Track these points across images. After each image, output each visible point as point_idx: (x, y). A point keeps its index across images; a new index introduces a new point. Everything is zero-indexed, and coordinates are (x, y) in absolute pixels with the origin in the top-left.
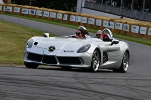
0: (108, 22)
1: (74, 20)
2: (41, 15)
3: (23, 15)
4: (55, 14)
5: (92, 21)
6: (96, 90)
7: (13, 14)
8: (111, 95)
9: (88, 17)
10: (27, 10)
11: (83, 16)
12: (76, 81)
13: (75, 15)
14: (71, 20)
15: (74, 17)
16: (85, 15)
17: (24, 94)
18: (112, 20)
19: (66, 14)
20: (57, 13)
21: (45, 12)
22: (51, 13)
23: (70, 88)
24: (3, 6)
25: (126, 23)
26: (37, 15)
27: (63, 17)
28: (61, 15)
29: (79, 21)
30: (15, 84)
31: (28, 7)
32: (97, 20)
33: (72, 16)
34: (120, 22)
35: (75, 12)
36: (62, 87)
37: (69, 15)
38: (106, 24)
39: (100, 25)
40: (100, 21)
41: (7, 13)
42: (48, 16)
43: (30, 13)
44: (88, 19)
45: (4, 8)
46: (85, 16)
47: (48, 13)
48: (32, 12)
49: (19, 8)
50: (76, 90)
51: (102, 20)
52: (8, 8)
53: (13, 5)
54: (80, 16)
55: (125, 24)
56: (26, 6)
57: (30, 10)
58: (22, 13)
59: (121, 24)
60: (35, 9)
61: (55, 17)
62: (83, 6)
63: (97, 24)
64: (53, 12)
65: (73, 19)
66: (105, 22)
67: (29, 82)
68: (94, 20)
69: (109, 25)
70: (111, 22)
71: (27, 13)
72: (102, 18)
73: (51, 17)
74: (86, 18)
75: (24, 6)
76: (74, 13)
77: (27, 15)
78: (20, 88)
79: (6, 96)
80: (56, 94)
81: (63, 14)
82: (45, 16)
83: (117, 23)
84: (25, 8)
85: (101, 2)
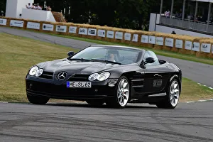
0: (191, 43)
1: (146, 42)
2: (104, 36)
3: (81, 36)
4: (122, 33)
6: (182, 133)
7: (67, 35)
9: (165, 37)
10: (86, 30)
11: (158, 36)
12: (155, 121)
13: (147, 35)
14: (142, 41)
15: (147, 37)
16: (161, 34)
17: (90, 139)
18: (197, 41)
19: (136, 33)
20: (124, 32)
21: (109, 32)
22: (117, 33)
23: (148, 130)
24: (55, 25)
26: (99, 35)
27: (132, 38)
28: (130, 35)
29: (153, 42)
30: (77, 127)
31: (88, 25)
32: (177, 40)
33: (143, 36)
34: (207, 43)
35: (147, 29)
36: (137, 129)
37: (140, 35)
39: (181, 47)
40: (182, 41)
41: (60, 34)
42: (112, 37)
43: (89, 34)
44: (164, 40)
45: (57, 28)
47: (113, 33)
48: (93, 32)
49: (76, 28)
50: (156, 134)
51: (184, 41)
52: (62, 27)
53: (67, 24)
54: (154, 35)
56: (84, 25)
57: (90, 30)
58: (80, 33)
59: (209, 45)
60: (95, 28)
61: (121, 38)
62: (158, 22)
63: (177, 46)
64: (120, 31)
65: (145, 39)
66: (187, 42)
67: (95, 124)
68: (172, 40)
69: (193, 46)
70: (195, 43)
71: (86, 34)
72: (183, 37)
73: (116, 38)
74: (162, 39)
75: (82, 25)
76: (146, 32)
77: (87, 37)
78: (84, 131)
81: (132, 34)
82: (108, 36)
83: (203, 44)
84: (82, 27)
85: (181, 17)
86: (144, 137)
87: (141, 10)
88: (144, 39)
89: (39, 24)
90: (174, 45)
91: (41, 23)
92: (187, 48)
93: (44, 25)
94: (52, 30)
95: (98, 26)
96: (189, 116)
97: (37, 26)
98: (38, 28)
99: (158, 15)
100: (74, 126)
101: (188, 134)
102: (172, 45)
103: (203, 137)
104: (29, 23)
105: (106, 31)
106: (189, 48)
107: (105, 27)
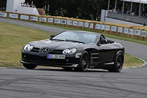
0: (128, 29)
2: (71, 24)
3: (56, 24)
5: (115, 28)
7: (47, 24)
8: (134, 92)
10: (59, 20)
11: (107, 25)
12: (103, 80)
13: (99, 24)
14: (96, 28)
16: (108, 23)
17: (60, 92)
18: (131, 28)
19: (92, 23)
20: (84, 22)
21: (74, 22)
22: (79, 22)
24: (39, 17)
25: (144, 30)
26: (68, 24)
27: (89, 26)
28: (88, 24)
29: (103, 29)
31: (60, 17)
32: (119, 28)
33: (97, 25)
34: (138, 29)
35: (99, 21)
36: (92, 86)
37: (95, 24)
38: (126, 31)
39: (121, 32)
40: (122, 28)
41: (42, 23)
42: (76, 25)
43: (61, 23)
44: (111, 27)
45: (40, 19)
46: (109, 25)
47: (77, 22)
48: (64, 22)
49: (52, 19)
50: (104, 89)
51: (123, 28)
52: (43, 18)
53: (47, 16)
54: (104, 24)
55: (142, 31)
56: (58, 17)
57: (62, 20)
58: (55, 22)
60: (65, 19)
61: (82, 26)
62: (106, 16)
63: (119, 31)
64: (81, 21)
66: (125, 29)
67: (64, 82)
68: (116, 27)
69: (129, 31)
70: (131, 30)
71: (59, 23)
72: (123, 26)
73: (79, 26)
74: (109, 26)
77: (60, 25)
78: (57, 87)
79: (45, 94)
80: (87, 92)
81: (90, 23)
82: (74, 25)
83: (136, 30)
84: (57, 18)
85: (122, 12)
86: (96, 91)
87: (96, 7)
88: (98, 27)
89: (28, 16)
90: (117, 31)
91: (30, 16)
92: (125, 32)
93: (31, 17)
94: (37, 20)
95: (67, 18)
96: (126, 77)
97: (27, 18)
98: (28, 19)
99: (107, 11)
100: (50, 84)
101: (125, 89)
102: (115, 31)
103: (135, 91)
104: (21, 16)
105: (72, 21)
106: (127, 33)
107: (72, 19)
